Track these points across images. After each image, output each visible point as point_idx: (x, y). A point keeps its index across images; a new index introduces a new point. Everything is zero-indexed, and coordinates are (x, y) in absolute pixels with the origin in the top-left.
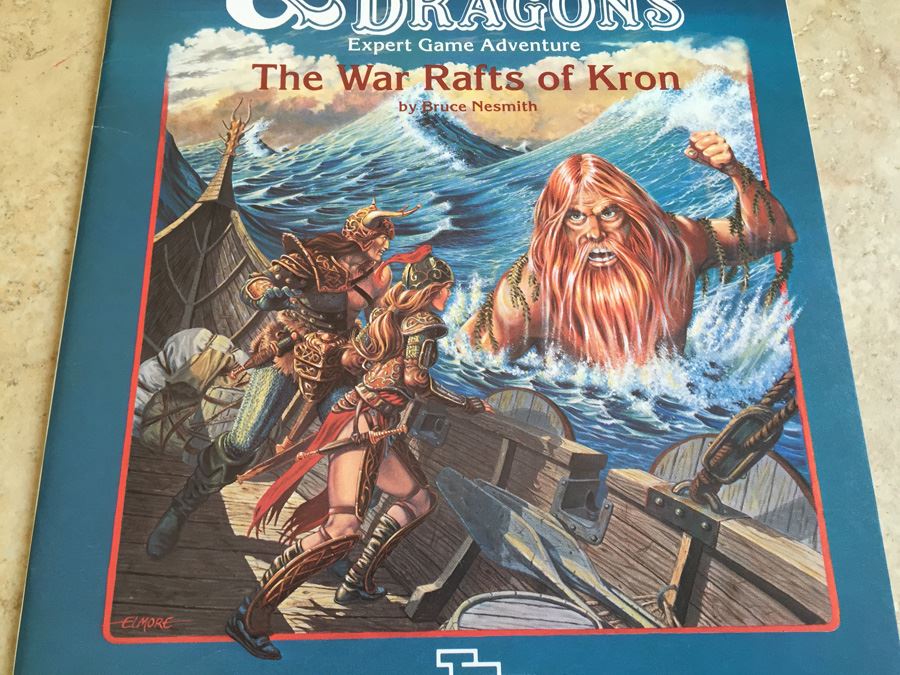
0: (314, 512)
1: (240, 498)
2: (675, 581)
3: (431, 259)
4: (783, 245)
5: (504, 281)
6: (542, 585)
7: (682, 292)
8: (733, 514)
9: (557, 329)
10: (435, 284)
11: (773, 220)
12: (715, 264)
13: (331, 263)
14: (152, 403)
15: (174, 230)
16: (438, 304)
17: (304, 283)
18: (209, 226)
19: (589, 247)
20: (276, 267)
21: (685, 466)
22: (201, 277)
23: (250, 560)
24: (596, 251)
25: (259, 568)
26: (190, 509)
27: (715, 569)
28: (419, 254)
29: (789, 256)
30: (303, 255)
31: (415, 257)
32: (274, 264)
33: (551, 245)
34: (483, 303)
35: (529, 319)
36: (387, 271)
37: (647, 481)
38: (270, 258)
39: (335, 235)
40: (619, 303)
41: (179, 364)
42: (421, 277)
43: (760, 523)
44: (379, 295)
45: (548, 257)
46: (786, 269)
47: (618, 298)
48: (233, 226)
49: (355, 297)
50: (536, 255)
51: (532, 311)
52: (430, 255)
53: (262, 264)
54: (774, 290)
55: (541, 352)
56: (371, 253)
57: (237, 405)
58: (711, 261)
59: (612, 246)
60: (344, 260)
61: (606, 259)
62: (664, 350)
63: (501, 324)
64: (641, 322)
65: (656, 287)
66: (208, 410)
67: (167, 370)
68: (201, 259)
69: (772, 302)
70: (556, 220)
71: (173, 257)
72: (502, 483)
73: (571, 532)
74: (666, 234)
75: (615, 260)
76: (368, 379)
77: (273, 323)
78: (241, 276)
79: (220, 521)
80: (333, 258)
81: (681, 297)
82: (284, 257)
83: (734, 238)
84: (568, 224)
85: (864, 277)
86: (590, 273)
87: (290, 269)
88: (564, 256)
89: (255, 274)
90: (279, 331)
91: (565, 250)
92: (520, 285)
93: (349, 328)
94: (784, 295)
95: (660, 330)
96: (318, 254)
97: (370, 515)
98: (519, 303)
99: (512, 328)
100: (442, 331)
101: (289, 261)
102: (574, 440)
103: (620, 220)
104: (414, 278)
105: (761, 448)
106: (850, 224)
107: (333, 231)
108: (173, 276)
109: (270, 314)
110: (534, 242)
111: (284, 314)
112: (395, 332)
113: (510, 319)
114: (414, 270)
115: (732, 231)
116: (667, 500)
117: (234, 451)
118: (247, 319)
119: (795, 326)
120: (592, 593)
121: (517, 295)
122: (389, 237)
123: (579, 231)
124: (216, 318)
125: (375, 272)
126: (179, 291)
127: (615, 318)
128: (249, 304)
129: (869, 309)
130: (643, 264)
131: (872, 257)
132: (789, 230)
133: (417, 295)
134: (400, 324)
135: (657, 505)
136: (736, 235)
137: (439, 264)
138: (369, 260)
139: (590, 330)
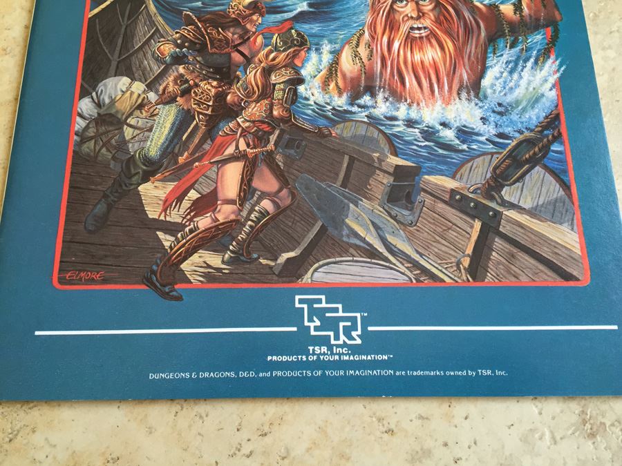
0: (207, 203)
1: (153, 193)
2: (469, 251)
3: (293, 31)
4: (552, 23)
5: (347, 47)
6: (372, 253)
7: (478, 55)
8: (512, 206)
9: (385, 80)
10: (296, 48)
11: (545, 6)
12: (503, 35)
13: (219, 33)
14: (87, 127)
15: (103, 9)
16: (297, 62)
17: (199, 47)
18: (129, 6)
19: (410, 23)
20: (178, 35)
21: (478, 174)
22: (123, 41)
23: (160, 235)
24: (415, 26)
25: (167, 240)
26: (116, 199)
27: (498, 243)
28: (284, 27)
29: (556, 31)
30: (198, 27)
31: (281, 29)
32: (177, 33)
33: (381, 20)
34: (331, 61)
35: (365, 73)
36: (260, 39)
37: (450, 184)
38: (174, 29)
39: (222, 13)
40: (432, 62)
41: (107, 101)
42: (285, 43)
43: (533, 213)
44: (254, 56)
45: (379, 30)
46: (553, 40)
47: (431, 58)
48: (146, 6)
49: (236, 57)
50: (371, 28)
51: (367, 68)
52: (292, 28)
53: (167, 33)
54: (545, 54)
55: (373, 95)
56: (248, 26)
57: (150, 130)
58: (501, 33)
59: (427, 22)
60: (229, 31)
61: (421, 32)
62: (464, 95)
63: (344, 76)
64: (448, 75)
65: (459, 51)
66: (128, 132)
67: (99, 105)
68: (123, 30)
69: (544, 62)
70: (386, 4)
71: (103, 28)
72: (344, 185)
73: (394, 218)
74: (467, 14)
75: (429, 32)
76: (247, 114)
77: (176, 74)
78: (152, 41)
79: (138, 207)
80: (220, 29)
81: (477, 58)
82: (184, 29)
83: (516, 18)
84: (395, 7)
85: (610, 47)
86: (410, 41)
87: (189, 36)
88: (391, 30)
89: (162, 39)
90: (180, 79)
91: (392, 25)
92: (358, 50)
93: (232, 78)
94: (553, 57)
95: (461, 81)
96: (208, 27)
97: (248, 206)
98: (358, 61)
99: (352, 79)
100: (301, 81)
101: (188, 31)
102: (396, 155)
103: (433, 4)
104: (280, 44)
105: (534, 162)
106: (600, 12)
107: (221, 11)
108: (103, 40)
109: (174, 68)
110: (369, 19)
111: (184, 68)
112: (266, 82)
113: (351, 72)
114: (280, 38)
115: (515, 13)
116: (464, 197)
117: (147, 161)
118: (157, 70)
119: (560, 78)
120: (408, 259)
121: (356, 56)
122: (262, 15)
123: (403, 12)
124: (134, 69)
125: (251, 39)
126: (107, 51)
127: (429, 72)
128: (159, 60)
129: (614, 69)
130: (450, 35)
131: (616, 34)
132: (557, 13)
133: (282, 56)
134: (270, 76)
135: (457, 201)
136: (518, 15)
137: (299, 34)
138: (247, 31)
139: (410, 80)
